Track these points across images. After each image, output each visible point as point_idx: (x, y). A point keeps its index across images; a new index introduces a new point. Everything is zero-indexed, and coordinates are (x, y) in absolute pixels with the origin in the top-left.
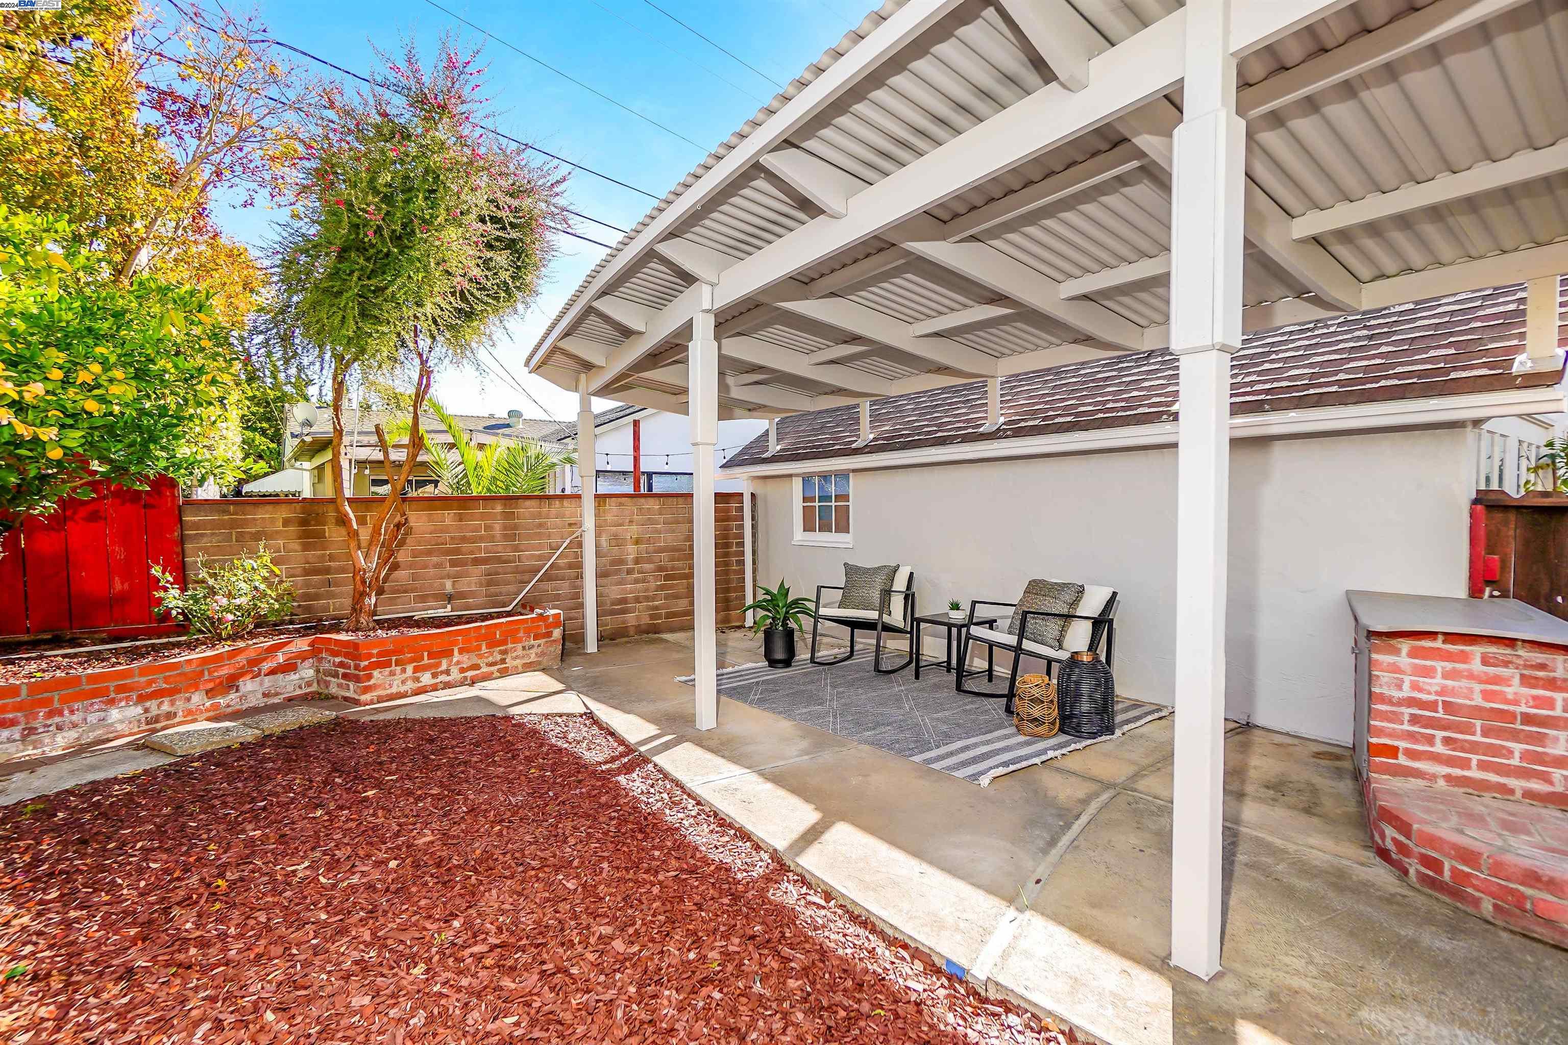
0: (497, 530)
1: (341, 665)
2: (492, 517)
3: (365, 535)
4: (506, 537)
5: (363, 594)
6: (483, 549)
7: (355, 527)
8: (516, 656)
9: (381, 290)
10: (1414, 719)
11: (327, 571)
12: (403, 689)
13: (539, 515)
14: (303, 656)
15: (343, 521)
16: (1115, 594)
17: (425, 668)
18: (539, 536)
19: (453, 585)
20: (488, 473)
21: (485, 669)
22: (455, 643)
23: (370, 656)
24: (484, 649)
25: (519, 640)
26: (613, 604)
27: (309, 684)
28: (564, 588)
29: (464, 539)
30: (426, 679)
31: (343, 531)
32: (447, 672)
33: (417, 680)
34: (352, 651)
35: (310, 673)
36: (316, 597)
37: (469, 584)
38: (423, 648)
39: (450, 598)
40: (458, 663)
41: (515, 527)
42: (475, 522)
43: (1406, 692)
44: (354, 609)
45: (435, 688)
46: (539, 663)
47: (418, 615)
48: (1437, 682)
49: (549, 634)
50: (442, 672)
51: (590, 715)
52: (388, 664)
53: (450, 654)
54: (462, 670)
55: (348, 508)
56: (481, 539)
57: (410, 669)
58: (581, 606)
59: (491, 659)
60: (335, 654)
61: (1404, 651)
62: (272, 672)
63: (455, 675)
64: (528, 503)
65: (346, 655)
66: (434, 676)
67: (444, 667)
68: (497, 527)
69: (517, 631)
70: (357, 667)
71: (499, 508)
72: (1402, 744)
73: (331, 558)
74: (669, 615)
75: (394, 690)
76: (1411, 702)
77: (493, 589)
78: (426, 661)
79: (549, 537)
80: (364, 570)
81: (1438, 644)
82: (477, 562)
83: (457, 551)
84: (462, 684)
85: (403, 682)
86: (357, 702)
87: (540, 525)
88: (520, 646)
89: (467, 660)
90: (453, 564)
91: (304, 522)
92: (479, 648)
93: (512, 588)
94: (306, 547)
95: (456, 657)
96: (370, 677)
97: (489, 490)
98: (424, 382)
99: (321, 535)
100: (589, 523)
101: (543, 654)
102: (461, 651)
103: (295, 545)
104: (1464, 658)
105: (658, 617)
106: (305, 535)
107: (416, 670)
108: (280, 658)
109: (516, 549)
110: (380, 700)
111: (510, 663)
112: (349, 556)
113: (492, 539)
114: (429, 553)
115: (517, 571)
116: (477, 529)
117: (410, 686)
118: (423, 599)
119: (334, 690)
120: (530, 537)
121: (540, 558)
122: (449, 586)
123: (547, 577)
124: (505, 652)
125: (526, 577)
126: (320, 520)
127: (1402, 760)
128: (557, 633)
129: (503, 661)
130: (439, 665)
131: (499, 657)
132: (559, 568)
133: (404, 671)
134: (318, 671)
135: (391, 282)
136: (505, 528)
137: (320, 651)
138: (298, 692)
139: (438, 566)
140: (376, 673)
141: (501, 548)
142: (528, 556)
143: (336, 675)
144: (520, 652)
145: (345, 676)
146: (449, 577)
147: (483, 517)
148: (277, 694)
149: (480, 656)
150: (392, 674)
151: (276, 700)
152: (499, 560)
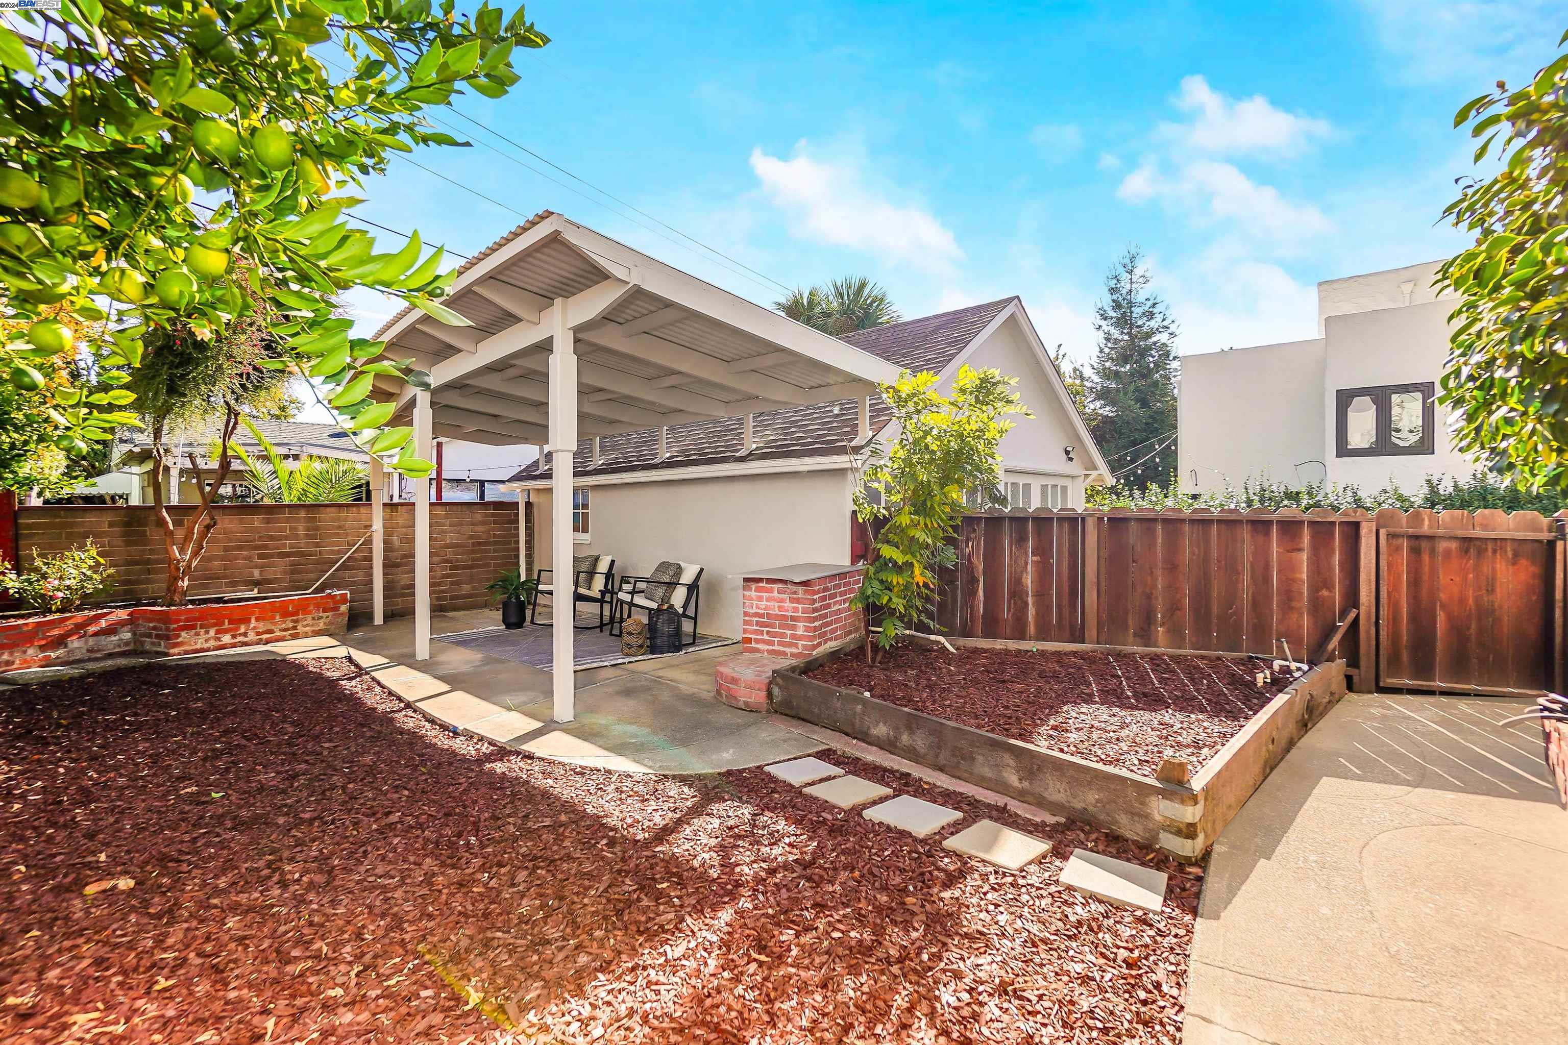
0: (301, 531)
1: (154, 628)
2: (298, 520)
3: (180, 534)
4: (308, 536)
5: (176, 579)
6: (287, 546)
7: (171, 528)
8: (306, 624)
9: (182, 377)
10: (758, 623)
11: (148, 562)
12: (206, 646)
13: (339, 519)
14: (122, 623)
15: (162, 523)
16: (702, 570)
17: (226, 631)
18: (338, 535)
19: (261, 574)
20: (300, 485)
21: (279, 634)
22: (253, 613)
23: (180, 621)
24: (278, 618)
25: (310, 613)
26: (403, 588)
27: (127, 644)
28: (359, 576)
29: (271, 538)
30: (226, 639)
31: (162, 531)
32: (245, 635)
33: (219, 639)
34: (164, 618)
35: (129, 635)
36: (138, 582)
37: (275, 573)
38: (225, 616)
39: (256, 583)
40: (255, 628)
41: (317, 529)
42: (282, 525)
43: (755, 610)
44: (169, 589)
45: (234, 646)
46: (327, 630)
47: (227, 596)
48: (764, 603)
49: (336, 609)
50: (240, 635)
51: (350, 659)
52: (193, 627)
53: (248, 621)
54: (258, 634)
55: (165, 514)
56: (286, 537)
57: (212, 632)
58: (371, 591)
59: (284, 626)
60: (151, 621)
61: (753, 588)
62: (96, 634)
63: (252, 636)
64: (328, 509)
65: (158, 621)
66: (234, 637)
67: (242, 630)
68: (301, 528)
69: (308, 606)
70: (168, 629)
71: (302, 514)
72: (753, 636)
73: (152, 551)
74: (452, 598)
75: (198, 646)
76: (756, 615)
77: (296, 576)
78: (226, 625)
79: (347, 536)
80: (178, 561)
81: (764, 584)
82: (282, 555)
83: (265, 547)
84: (258, 644)
85: (207, 641)
86: (167, 655)
87: (339, 527)
88: (309, 617)
89: (262, 626)
90: (260, 556)
91: (128, 524)
92: (274, 618)
93: (312, 576)
94: (128, 543)
95: (253, 623)
96: (178, 636)
97: (299, 499)
98: (233, 420)
99: (143, 534)
100: (378, 526)
101: (331, 623)
102: (257, 619)
103: (118, 541)
104: (770, 591)
105: (444, 599)
106: (126, 534)
107: (218, 632)
108: (103, 623)
109: (317, 545)
110: (186, 653)
111: (300, 629)
112: (167, 551)
113: (296, 537)
114: (240, 548)
115: (318, 562)
116: (282, 530)
117: (212, 643)
118: (234, 584)
119: (148, 647)
120: (329, 536)
121: (339, 552)
122: (256, 573)
123: (344, 567)
124: (297, 621)
125: (326, 567)
126: (142, 522)
127: (753, 645)
128: (344, 608)
129: (295, 628)
130: (238, 629)
131: (291, 625)
132: (355, 560)
133: (207, 632)
134: (134, 634)
135: (191, 371)
136: (308, 529)
137: (138, 619)
138: (117, 650)
139: (250, 558)
140: (183, 634)
141: (303, 544)
142: (328, 549)
143: (150, 636)
144: (309, 621)
145: (157, 636)
146: (256, 567)
147: (287, 520)
148: (99, 651)
149: (275, 624)
150: (197, 634)
151: (99, 655)
152: (302, 554)
